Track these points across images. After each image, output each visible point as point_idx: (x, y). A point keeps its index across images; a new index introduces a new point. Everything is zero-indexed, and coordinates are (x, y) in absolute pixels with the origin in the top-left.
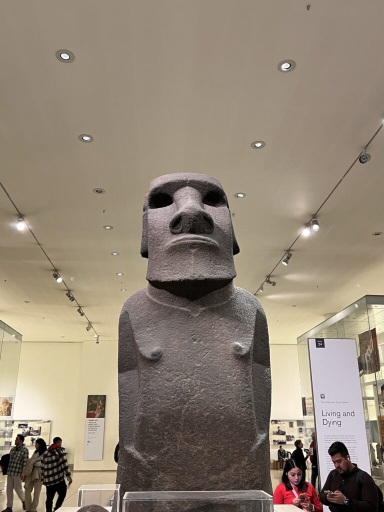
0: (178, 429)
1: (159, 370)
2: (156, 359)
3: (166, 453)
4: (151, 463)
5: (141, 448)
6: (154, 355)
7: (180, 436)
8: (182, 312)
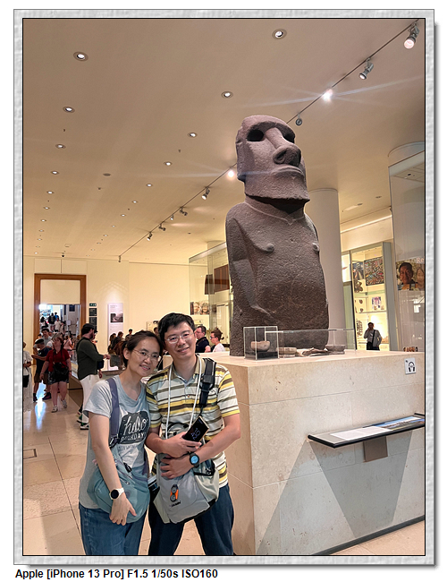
0: (289, 295)
1: (274, 258)
2: (270, 252)
3: (282, 309)
4: (272, 315)
5: (266, 306)
6: (269, 248)
7: (290, 299)
8: (282, 221)
